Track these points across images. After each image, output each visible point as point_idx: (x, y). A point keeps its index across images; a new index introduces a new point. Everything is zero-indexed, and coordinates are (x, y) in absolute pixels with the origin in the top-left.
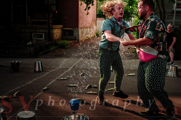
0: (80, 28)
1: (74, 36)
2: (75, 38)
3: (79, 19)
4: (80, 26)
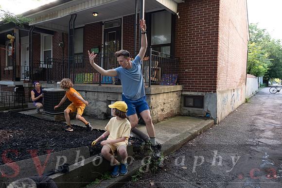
0: (219, 91)
1: (205, 109)
2: (207, 114)
3: (218, 74)
4: (219, 88)
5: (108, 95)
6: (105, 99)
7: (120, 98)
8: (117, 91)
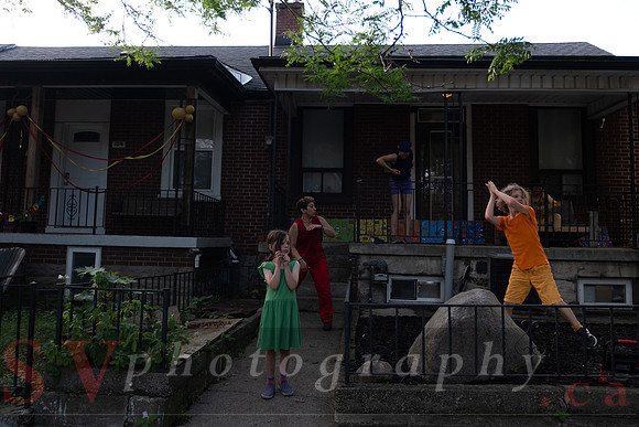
5: (580, 266)
6: (572, 274)
7: (611, 271)
8: (607, 257)
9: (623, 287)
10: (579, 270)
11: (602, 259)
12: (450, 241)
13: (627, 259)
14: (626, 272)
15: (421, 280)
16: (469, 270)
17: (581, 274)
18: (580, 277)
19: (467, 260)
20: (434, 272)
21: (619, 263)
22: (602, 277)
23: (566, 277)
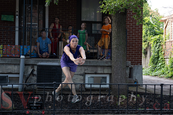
5: (86, 68)
6: (82, 72)
7: (99, 70)
8: (98, 64)
9: (106, 78)
10: (85, 70)
11: (95, 65)
12: (22, 57)
13: (106, 65)
14: (106, 71)
15: (10, 76)
16: (33, 70)
17: (86, 72)
18: (86, 73)
19: (33, 66)
20: (16, 72)
21: (103, 67)
22: (96, 73)
23: (79, 73)
